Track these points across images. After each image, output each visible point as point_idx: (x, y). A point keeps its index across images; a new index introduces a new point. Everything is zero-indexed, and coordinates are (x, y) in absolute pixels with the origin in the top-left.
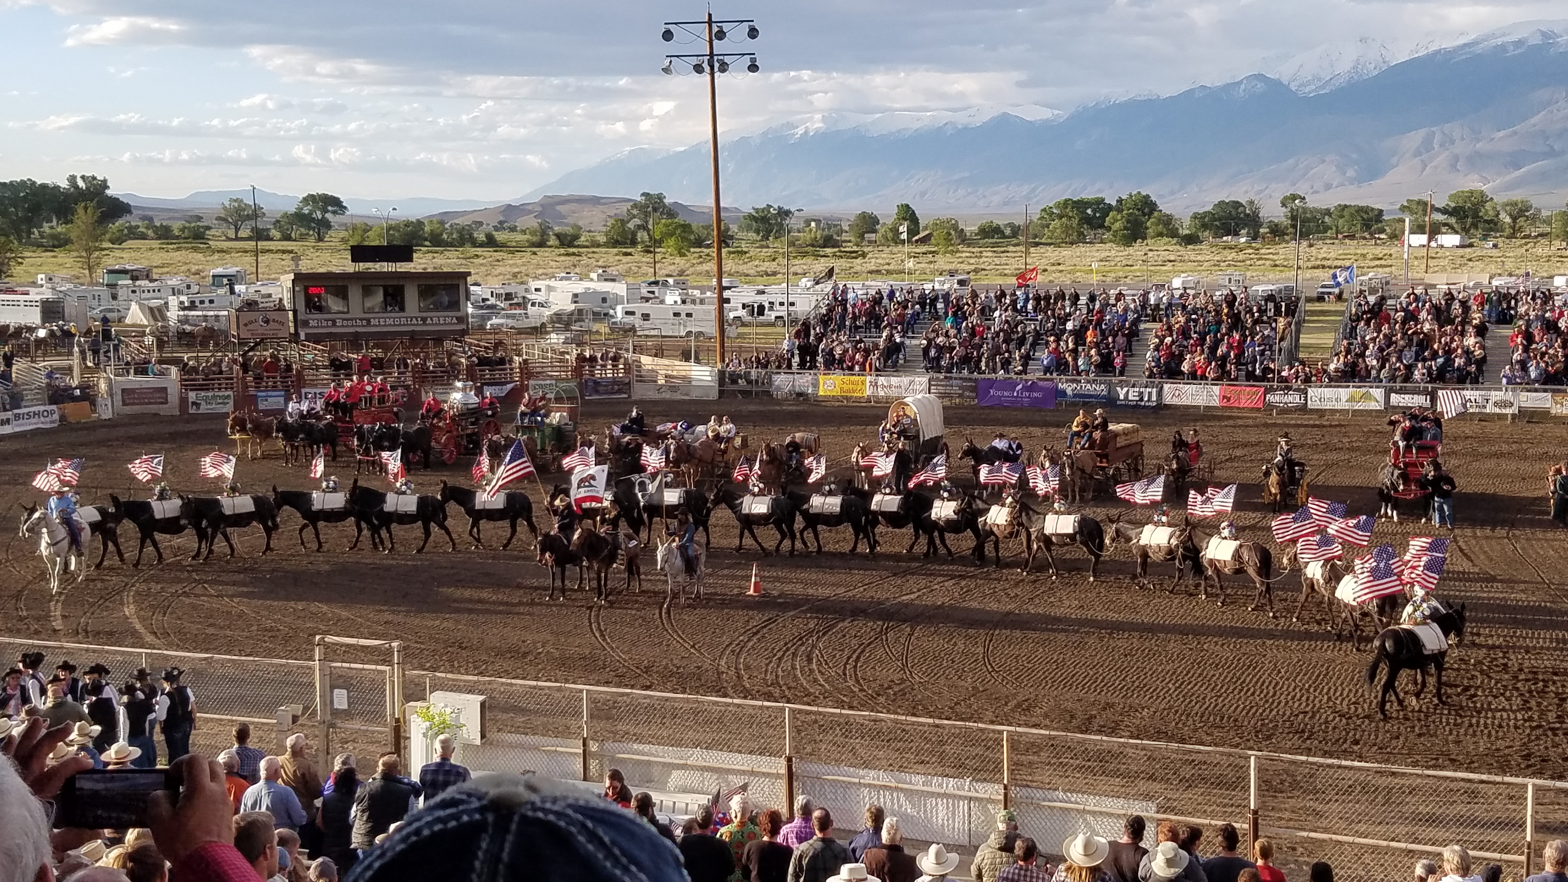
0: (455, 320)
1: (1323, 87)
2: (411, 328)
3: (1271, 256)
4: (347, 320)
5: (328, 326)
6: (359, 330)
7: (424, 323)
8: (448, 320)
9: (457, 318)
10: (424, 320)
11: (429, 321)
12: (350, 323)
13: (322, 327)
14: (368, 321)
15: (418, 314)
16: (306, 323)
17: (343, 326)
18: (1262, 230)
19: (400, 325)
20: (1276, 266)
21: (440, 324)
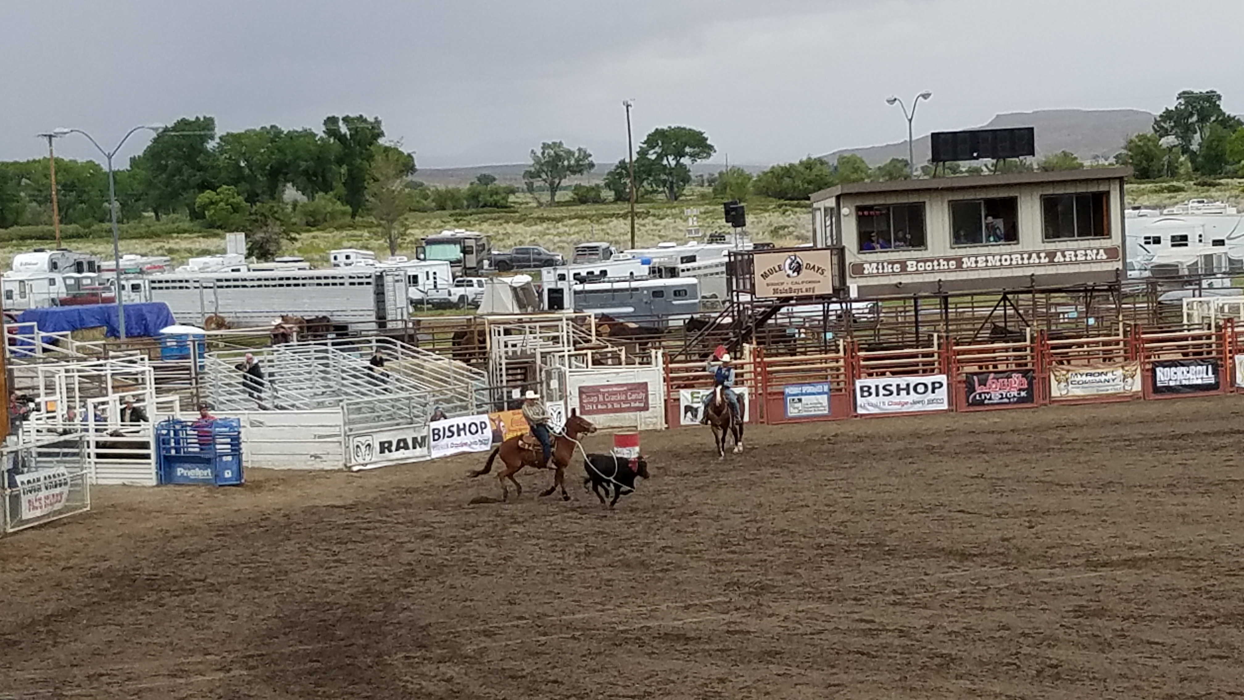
0: (1103, 255)
2: (1029, 272)
4: (925, 261)
5: (894, 273)
6: (943, 277)
7: (1052, 262)
8: (1092, 255)
9: (1106, 251)
10: (1051, 255)
11: (1059, 258)
12: (929, 266)
13: (883, 275)
14: (959, 261)
15: (1042, 247)
16: (858, 270)
17: (917, 272)
19: (1010, 266)
21: (1077, 263)
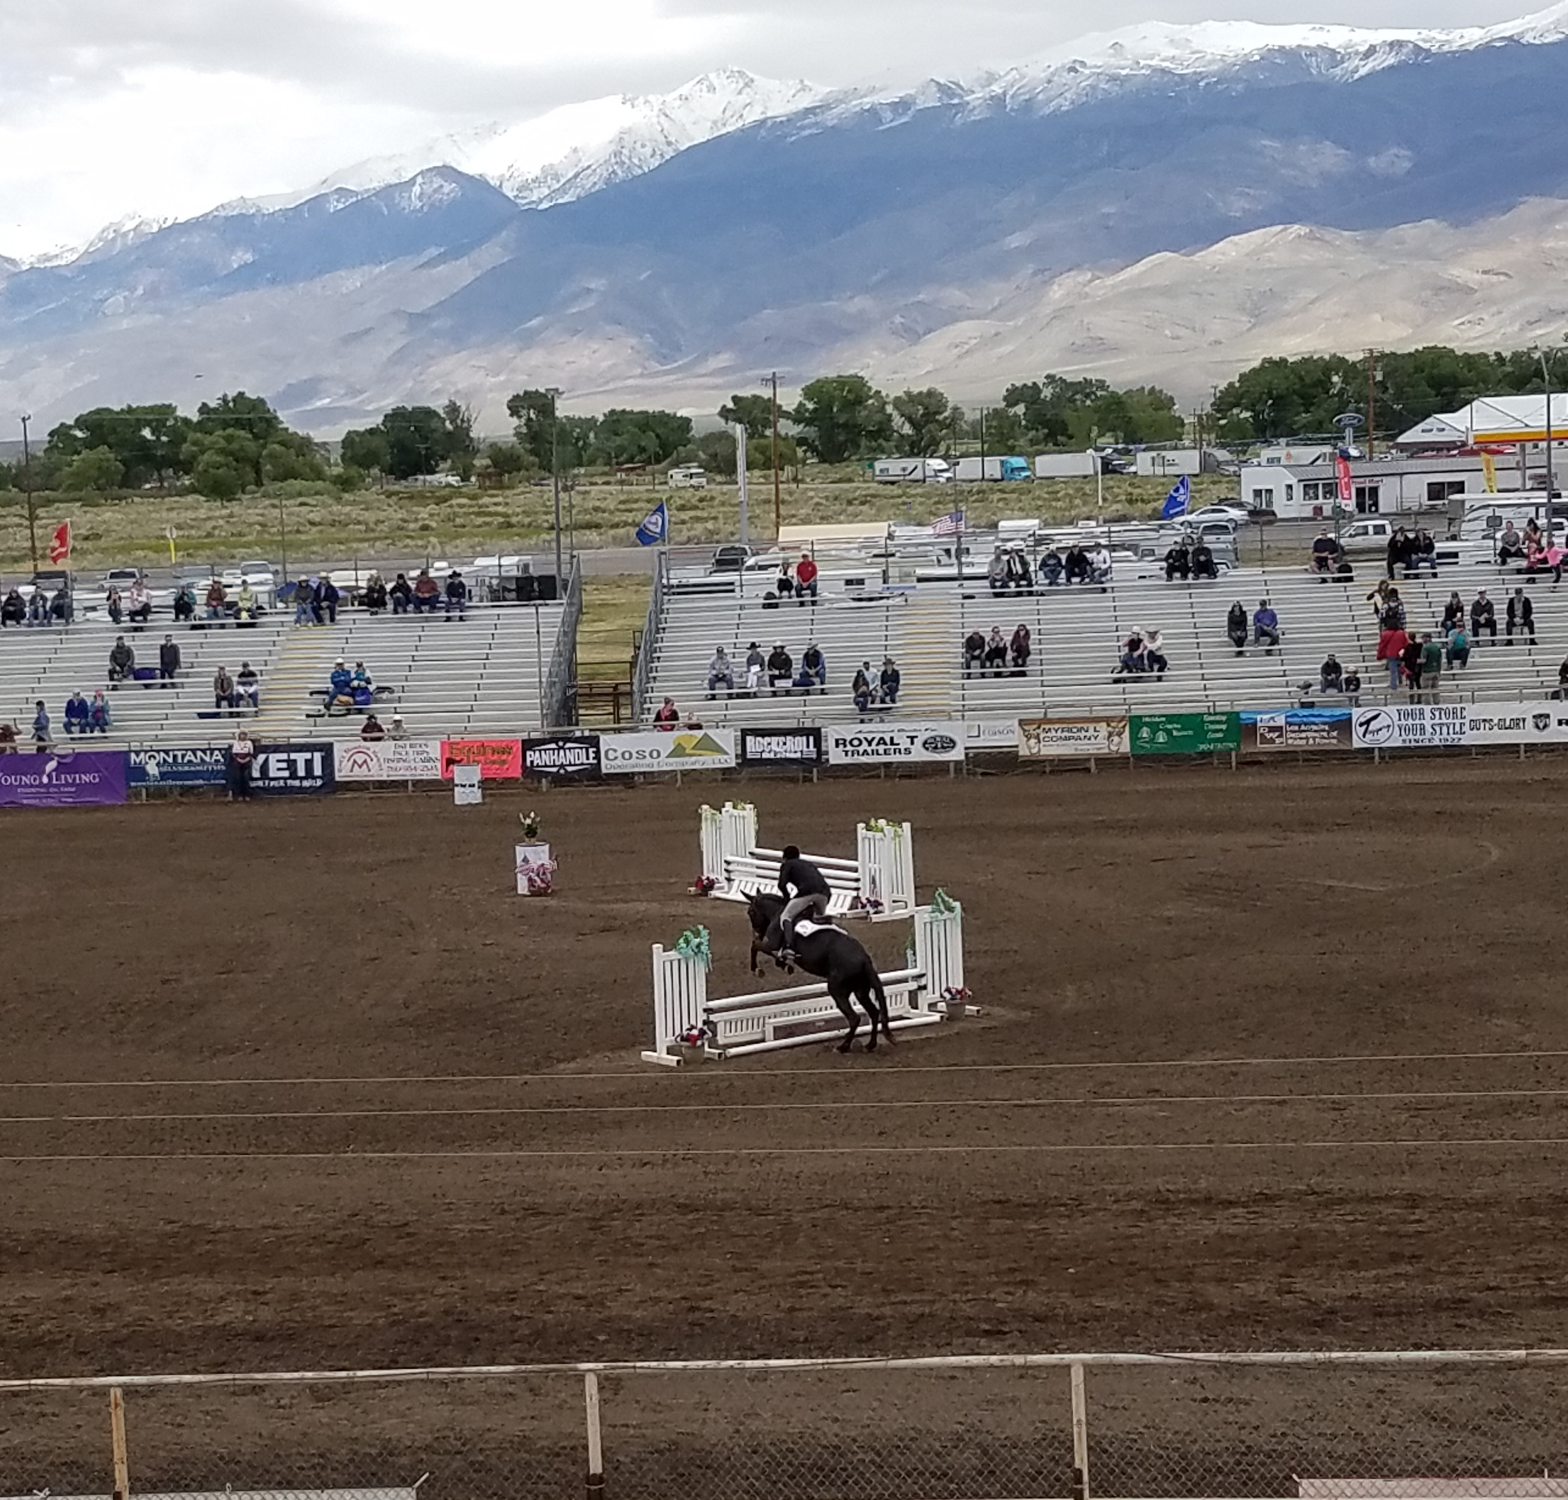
1: (563, 190)
3: (500, 509)
18: (477, 462)
20: (510, 525)
